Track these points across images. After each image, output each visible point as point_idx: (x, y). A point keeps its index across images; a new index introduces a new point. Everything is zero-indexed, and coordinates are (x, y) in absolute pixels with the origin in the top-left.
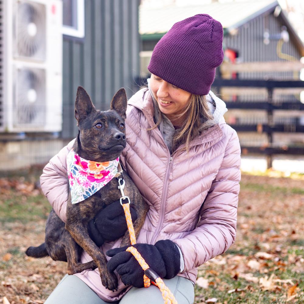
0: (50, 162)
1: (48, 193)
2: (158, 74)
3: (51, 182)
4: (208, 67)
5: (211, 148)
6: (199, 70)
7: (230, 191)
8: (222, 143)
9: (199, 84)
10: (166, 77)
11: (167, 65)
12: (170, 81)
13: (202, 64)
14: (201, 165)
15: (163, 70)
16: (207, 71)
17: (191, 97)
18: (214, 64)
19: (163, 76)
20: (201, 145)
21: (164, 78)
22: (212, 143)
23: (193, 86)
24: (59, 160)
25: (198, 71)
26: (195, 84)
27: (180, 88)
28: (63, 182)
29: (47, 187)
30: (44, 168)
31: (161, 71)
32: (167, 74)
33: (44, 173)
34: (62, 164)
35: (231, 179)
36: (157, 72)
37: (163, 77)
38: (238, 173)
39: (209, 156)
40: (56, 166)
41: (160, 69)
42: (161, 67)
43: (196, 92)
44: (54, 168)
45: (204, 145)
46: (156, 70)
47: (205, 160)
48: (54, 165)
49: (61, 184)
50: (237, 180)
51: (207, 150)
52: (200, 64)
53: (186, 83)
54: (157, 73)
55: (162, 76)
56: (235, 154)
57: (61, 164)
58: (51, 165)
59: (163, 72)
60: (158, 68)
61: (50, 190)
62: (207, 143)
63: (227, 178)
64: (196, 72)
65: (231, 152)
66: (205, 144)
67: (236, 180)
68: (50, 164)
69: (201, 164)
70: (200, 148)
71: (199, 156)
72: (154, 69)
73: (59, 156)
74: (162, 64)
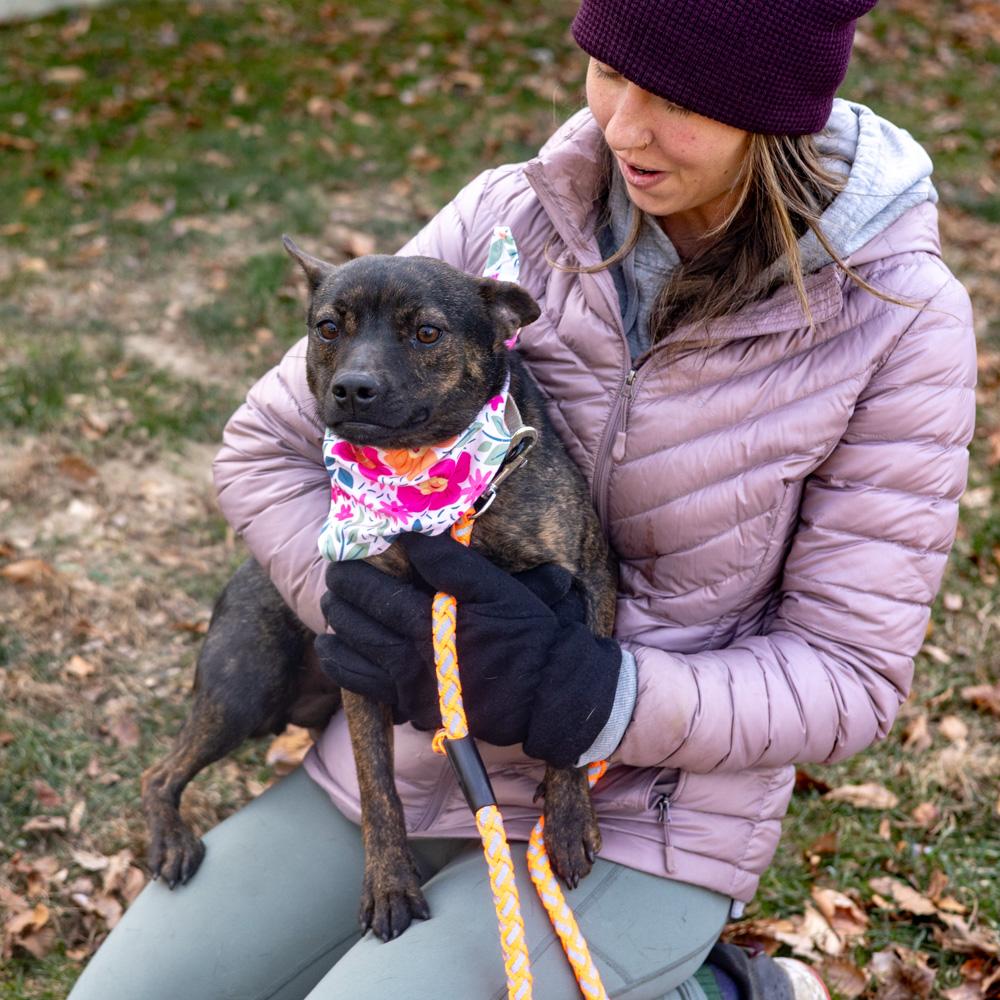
0: (248, 399)
1: (246, 526)
2: (606, 53)
3: (254, 487)
4: (813, 19)
5: (810, 351)
6: (773, 37)
7: (888, 536)
8: (859, 337)
9: (776, 91)
10: (634, 66)
11: (637, 15)
12: (652, 85)
13: (784, 9)
14: (750, 416)
15: (625, 39)
16: (809, 39)
17: (748, 147)
18: (838, 9)
19: (625, 61)
20: (774, 337)
21: (627, 71)
22: (824, 334)
23: (751, 102)
24: (283, 390)
25: (768, 38)
26: (756, 95)
27: (695, 111)
28: (301, 485)
29: (242, 505)
30: (228, 426)
31: (617, 41)
32: (640, 54)
33: (226, 445)
34: (296, 402)
35: (902, 485)
36: (599, 47)
37: (622, 67)
38: (933, 464)
39: (790, 383)
40: (270, 413)
41: (613, 32)
42: (616, 26)
43: (765, 125)
44: (266, 424)
45: (785, 340)
46: (596, 37)
47: (770, 398)
48: (265, 408)
49: (291, 493)
50: (927, 494)
51: (792, 358)
52: (779, 10)
53: (716, 91)
54: (601, 50)
55: (620, 63)
56: (931, 387)
57: (293, 402)
58: (250, 412)
59: (623, 46)
60: (606, 29)
61: (255, 518)
62: (801, 332)
63: (879, 479)
64: (761, 46)
65: (907, 379)
66: (789, 335)
67: (921, 491)
68: (250, 408)
69: (749, 412)
70: (763, 348)
71: (749, 378)
72: (592, 34)
73: (282, 374)
74: (619, 14)
